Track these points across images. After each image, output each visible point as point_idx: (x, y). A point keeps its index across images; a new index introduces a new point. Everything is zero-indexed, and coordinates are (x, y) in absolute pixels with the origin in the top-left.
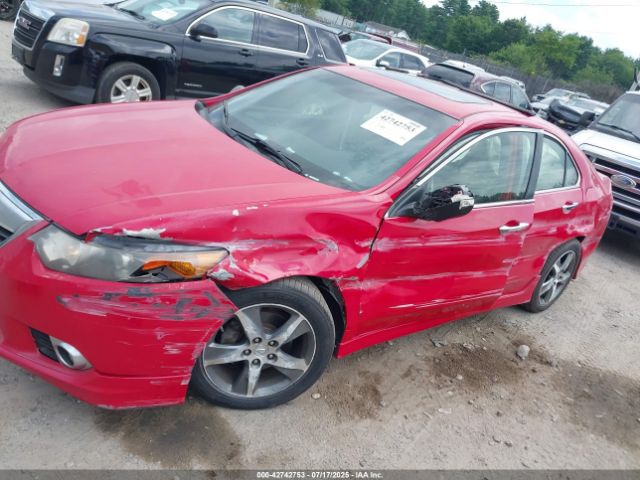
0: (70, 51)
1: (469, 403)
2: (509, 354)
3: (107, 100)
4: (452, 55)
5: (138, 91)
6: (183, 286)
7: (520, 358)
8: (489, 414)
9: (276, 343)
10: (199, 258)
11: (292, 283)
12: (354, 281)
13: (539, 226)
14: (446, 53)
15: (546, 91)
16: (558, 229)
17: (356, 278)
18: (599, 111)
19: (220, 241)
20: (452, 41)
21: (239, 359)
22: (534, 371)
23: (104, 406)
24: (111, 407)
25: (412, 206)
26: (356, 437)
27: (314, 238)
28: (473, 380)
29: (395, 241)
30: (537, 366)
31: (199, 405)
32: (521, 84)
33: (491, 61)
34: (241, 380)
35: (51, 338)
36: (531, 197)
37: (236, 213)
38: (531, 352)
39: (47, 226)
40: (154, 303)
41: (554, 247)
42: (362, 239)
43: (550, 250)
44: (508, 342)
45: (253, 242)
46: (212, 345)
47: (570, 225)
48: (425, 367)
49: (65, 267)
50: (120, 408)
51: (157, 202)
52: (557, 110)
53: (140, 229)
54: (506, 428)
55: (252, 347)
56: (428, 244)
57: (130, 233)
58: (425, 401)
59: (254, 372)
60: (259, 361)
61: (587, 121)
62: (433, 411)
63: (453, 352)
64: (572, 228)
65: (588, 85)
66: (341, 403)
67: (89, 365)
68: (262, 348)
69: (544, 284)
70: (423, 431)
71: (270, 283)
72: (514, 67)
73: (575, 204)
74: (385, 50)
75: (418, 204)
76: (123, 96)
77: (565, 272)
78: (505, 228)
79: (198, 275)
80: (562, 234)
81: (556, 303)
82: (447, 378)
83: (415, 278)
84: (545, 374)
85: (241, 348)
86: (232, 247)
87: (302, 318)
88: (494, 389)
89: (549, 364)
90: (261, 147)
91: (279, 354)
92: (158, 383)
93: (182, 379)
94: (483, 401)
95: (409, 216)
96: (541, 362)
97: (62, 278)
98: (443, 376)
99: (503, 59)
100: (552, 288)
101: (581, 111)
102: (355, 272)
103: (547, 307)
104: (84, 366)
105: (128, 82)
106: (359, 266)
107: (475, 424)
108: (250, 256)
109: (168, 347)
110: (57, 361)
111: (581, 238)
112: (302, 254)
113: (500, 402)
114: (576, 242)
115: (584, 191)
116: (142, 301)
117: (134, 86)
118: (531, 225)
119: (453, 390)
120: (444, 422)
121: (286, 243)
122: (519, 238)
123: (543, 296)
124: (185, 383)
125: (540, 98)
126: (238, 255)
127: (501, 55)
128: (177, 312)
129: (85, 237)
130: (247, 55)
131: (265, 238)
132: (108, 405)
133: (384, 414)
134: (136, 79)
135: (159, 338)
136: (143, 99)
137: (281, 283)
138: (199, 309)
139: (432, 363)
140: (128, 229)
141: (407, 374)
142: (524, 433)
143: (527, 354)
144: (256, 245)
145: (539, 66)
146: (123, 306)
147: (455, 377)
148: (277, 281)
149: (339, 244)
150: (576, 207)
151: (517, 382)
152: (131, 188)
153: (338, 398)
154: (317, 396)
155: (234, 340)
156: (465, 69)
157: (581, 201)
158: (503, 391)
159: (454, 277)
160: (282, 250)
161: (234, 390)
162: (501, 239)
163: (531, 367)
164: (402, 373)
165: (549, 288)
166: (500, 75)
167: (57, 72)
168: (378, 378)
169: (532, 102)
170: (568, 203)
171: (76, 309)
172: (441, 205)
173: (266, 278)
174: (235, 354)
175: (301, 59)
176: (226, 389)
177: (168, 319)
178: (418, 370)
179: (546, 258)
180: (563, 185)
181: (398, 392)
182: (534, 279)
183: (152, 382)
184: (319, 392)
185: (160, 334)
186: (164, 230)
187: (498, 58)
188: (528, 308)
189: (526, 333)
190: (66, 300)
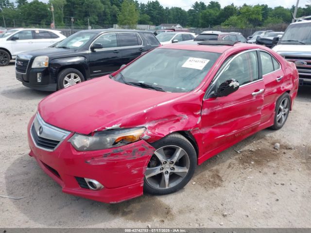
0: (42, 70)
1: (260, 172)
2: (271, 148)
3: (62, 87)
4: (204, 29)
5: (75, 80)
6: (133, 144)
7: (276, 149)
8: (270, 174)
9: (173, 162)
10: (135, 133)
11: (173, 135)
12: (198, 130)
13: (268, 90)
14: (201, 29)
15: (253, 33)
16: (277, 89)
17: (198, 128)
18: (280, 36)
19: (142, 124)
20: (202, 23)
21: (160, 172)
22: (284, 153)
23: (112, 202)
24: (115, 202)
25: (213, 92)
26: (216, 195)
27: (177, 115)
28: (258, 163)
29: (210, 109)
30: (285, 151)
31: (148, 197)
32: (240, 34)
33: (223, 27)
34: (162, 181)
35: (85, 179)
36: (261, 78)
37: (145, 111)
38: (280, 146)
39: (73, 135)
40: (124, 153)
41: (277, 98)
42: (196, 111)
43: (276, 100)
44: (269, 144)
45: (154, 122)
46: (147, 169)
47: (282, 87)
48: (236, 162)
49: (85, 149)
50: (119, 202)
51: (113, 115)
52: (260, 41)
53: (111, 126)
54: (279, 178)
55: (163, 166)
56: (224, 107)
57: (108, 128)
58: (240, 175)
59: (167, 177)
60: (167, 171)
61: (276, 41)
62: (246, 178)
63: (246, 153)
64: (283, 87)
65: (271, 26)
66: (205, 184)
67: (103, 187)
68: (167, 165)
69: (278, 116)
70: (244, 187)
71: (165, 137)
72: (234, 27)
73: (282, 77)
74: (175, 34)
75: (215, 91)
76: (68, 84)
77: (286, 108)
78: (254, 93)
79: (137, 139)
80: (279, 91)
81: (286, 123)
82: (247, 164)
83: (222, 123)
84: (290, 153)
85: (159, 167)
86: (147, 125)
87: (181, 149)
88: (269, 164)
89: (290, 149)
90: (143, 86)
91: (175, 167)
92: (131, 187)
93: (140, 184)
94: (266, 170)
95: (213, 97)
96: (287, 149)
97: (85, 153)
98: (245, 164)
99: (228, 25)
100: (282, 117)
101: (272, 38)
102: (197, 126)
103: (282, 126)
104: (101, 187)
105: (69, 77)
106: (198, 123)
107: (265, 179)
108: (154, 128)
109: (133, 171)
110: (89, 188)
111: (288, 91)
112: (175, 122)
113: (273, 168)
114: (287, 94)
115: (284, 71)
116: (119, 154)
117: (72, 78)
118: (265, 90)
119: (251, 168)
120: (252, 182)
121: (167, 120)
122: (261, 96)
123: (279, 121)
124: (142, 185)
125: (251, 38)
126: (150, 128)
127: (226, 23)
128: (133, 155)
129: (91, 134)
130: (117, 53)
131: (158, 119)
132: (114, 201)
133: (225, 184)
134: (73, 75)
135: (129, 168)
136: (77, 82)
137: (169, 136)
138: (141, 152)
139: (239, 160)
140: (107, 127)
141: (229, 166)
142: (288, 179)
143: (279, 147)
144: (156, 122)
145: (245, 24)
146: (112, 158)
147: (250, 163)
148: (167, 135)
149: (187, 115)
150: (282, 78)
151: (278, 159)
152: (101, 113)
153: (203, 182)
154: (194, 183)
155: (155, 165)
156: (213, 33)
157: (284, 75)
158: (273, 164)
159: (238, 120)
160: (166, 123)
161: (160, 187)
162: (254, 98)
163: (283, 152)
164: (227, 167)
165: (280, 117)
166: (229, 32)
167: (39, 81)
168: (217, 171)
169: (248, 40)
170: (278, 77)
171: (94, 164)
172: (226, 89)
173: (163, 135)
174: (157, 171)
175: (141, 48)
176: (157, 187)
177: (130, 159)
178: (233, 164)
179: (275, 103)
180: (274, 70)
181: (228, 175)
182: (273, 114)
183: (129, 188)
184: (194, 181)
185: (129, 166)
186: (120, 124)
187: (226, 25)
188: (273, 128)
189: (276, 139)
190: (89, 161)
